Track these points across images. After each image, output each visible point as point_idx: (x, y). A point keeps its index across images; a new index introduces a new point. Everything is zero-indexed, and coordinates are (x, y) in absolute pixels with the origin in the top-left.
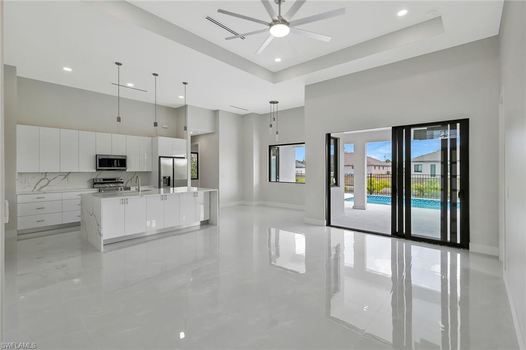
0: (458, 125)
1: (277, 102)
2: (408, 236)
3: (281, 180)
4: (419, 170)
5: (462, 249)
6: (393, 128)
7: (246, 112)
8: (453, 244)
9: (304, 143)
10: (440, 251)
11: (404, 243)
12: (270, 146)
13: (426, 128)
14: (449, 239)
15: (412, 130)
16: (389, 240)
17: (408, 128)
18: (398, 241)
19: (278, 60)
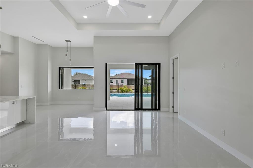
0: (157, 65)
1: (70, 41)
2: (142, 109)
3: (64, 88)
4: (112, 82)
5: (158, 111)
6: (135, 64)
7: (42, 43)
8: (155, 109)
9: (93, 67)
10: (151, 113)
11: (140, 112)
12: (59, 68)
13: (147, 65)
14: (154, 108)
15: (143, 66)
16: (133, 112)
17: (142, 64)
18: (137, 112)
19: (85, 17)
